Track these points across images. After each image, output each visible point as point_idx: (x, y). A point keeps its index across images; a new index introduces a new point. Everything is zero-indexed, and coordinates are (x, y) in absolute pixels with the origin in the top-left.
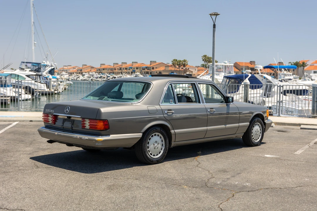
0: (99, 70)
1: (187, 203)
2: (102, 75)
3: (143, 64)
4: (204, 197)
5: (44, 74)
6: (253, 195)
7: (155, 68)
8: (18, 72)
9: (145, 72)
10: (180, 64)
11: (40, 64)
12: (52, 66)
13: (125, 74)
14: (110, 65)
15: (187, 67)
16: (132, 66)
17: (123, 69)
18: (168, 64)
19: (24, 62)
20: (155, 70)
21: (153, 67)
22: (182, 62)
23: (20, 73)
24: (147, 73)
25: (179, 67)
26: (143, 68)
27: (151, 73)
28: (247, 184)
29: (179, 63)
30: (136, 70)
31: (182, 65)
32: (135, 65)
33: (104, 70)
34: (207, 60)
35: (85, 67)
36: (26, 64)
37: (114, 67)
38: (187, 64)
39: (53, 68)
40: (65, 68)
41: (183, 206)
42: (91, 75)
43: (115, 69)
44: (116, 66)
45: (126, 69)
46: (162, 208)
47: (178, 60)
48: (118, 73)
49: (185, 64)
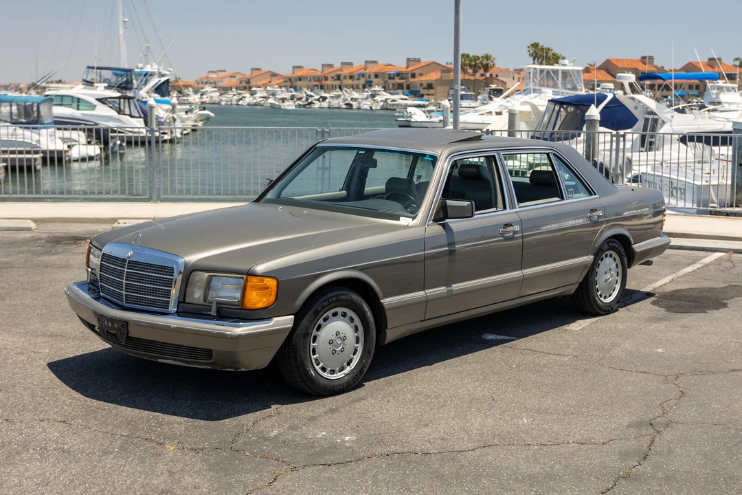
0: (290, 80)
2: (294, 93)
3: (390, 65)
7: (417, 75)
8: (78, 90)
9: (393, 85)
10: (475, 65)
11: (130, 71)
12: (160, 75)
13: (348, 90)
14: (313, 70)
15: (491, 71)
16: (366, 72)
17: (345, 77)
18: (447, 66)
20: (418, 79)
21: (413, 72)
22: (481, 59)
23: (83, 94)
24: (400, 87)
25: (475, 72)
26: (390, 75)
27: (408, 87)
29: (473, 63)
31: (480, 68)
32: (372, 69)
33: (300, 80)
37: (325, 73)
38: (494, 65)
42: (271, 93)
43: (326, 78)
44: (327, 71)
45: (351, 77)
47: (471, 56)
48: (333, 88)
49: (487, 65)
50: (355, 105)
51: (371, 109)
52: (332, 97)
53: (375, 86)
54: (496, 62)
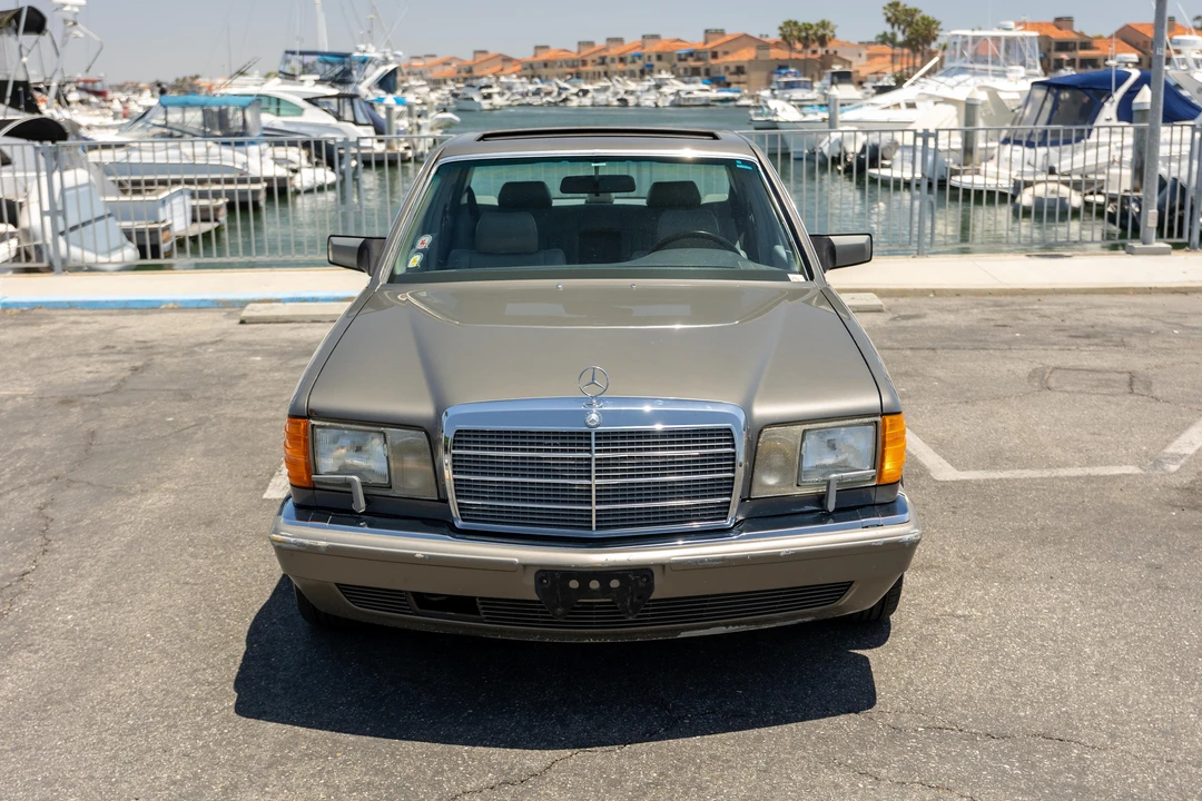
0: (531, 66)
2: (540, 86)
3: (679, 40)
5: (363, 89)
7: (720, 54)
8: (275, 87)
9: (685, 69)
10: (806, 38)
11: (348, 55)
12: (386, 61)
13: (620, 79)
14: (565, 50)
15: (831, 47)
16: (644, 51)
17: (613, 60)
18: (764, 39)
19: (293, 53)
20: (722, 60)
21: (715, 50)
22: (815, 28)
23: (285, 92)
24: (696, 72)
25: (806, 46)
26: (679, 55)
27: (707, 72)
29: (804, 34)
30: (657, 64)
31: (814, 41)
32: (653, 48)
33: (546, 65)
34: (904, 21)
35: (483, 57)
36: (301, 57)
37: (583, 53)
38: (834, 36)
39: (390, 67)
40: (416, 63)
42: (505, 86)
43: (584, 63)
44: (586, 51)
45: (622, 60)
47: (800, 23)
48: (596, 76)
49: (824, 36)
50: (631, 100)
51: (657, 106)
52: (596, 90)
53: (659, 72)
54: (837, 32)
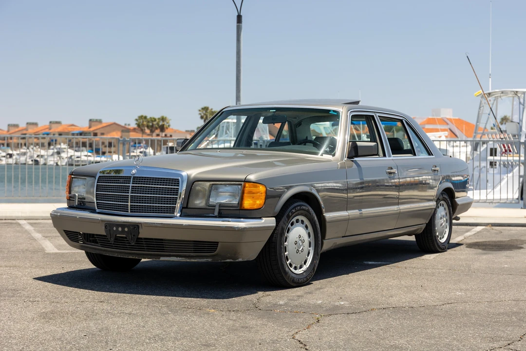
1: (224, 335)
3: (73, 125)
4: (256, 325)
6: (358, 319)
7: (99, 134)
9: (77, 143)
10: (152, 126)
13: (34, 148)
15: (168, 132)
16: (50, 131)
17: (30, 136)
18: (127, 127)
20: (100, 138)
21: (96, 132)
22: (157, 121)
24: (84, 145)
25: (152, 131)
26: (73, 134)
28: (342, 303)
29: (151, 124)
30: (59, 138)
31: (157, 129)
32: (57, 129)
37: (11, 131)
38: (169, 126)
41: (216, 340)
43: (12, 138)
44: (13, 130)
45: (36, 136)
46: (170, 344)
47: (148, 117)
48: (18, 146)
49: (163, 126)
50: (42, 161)
51: (57, 164)
52: (18, 154)
53: (60, 144)
54: (171, 123)
